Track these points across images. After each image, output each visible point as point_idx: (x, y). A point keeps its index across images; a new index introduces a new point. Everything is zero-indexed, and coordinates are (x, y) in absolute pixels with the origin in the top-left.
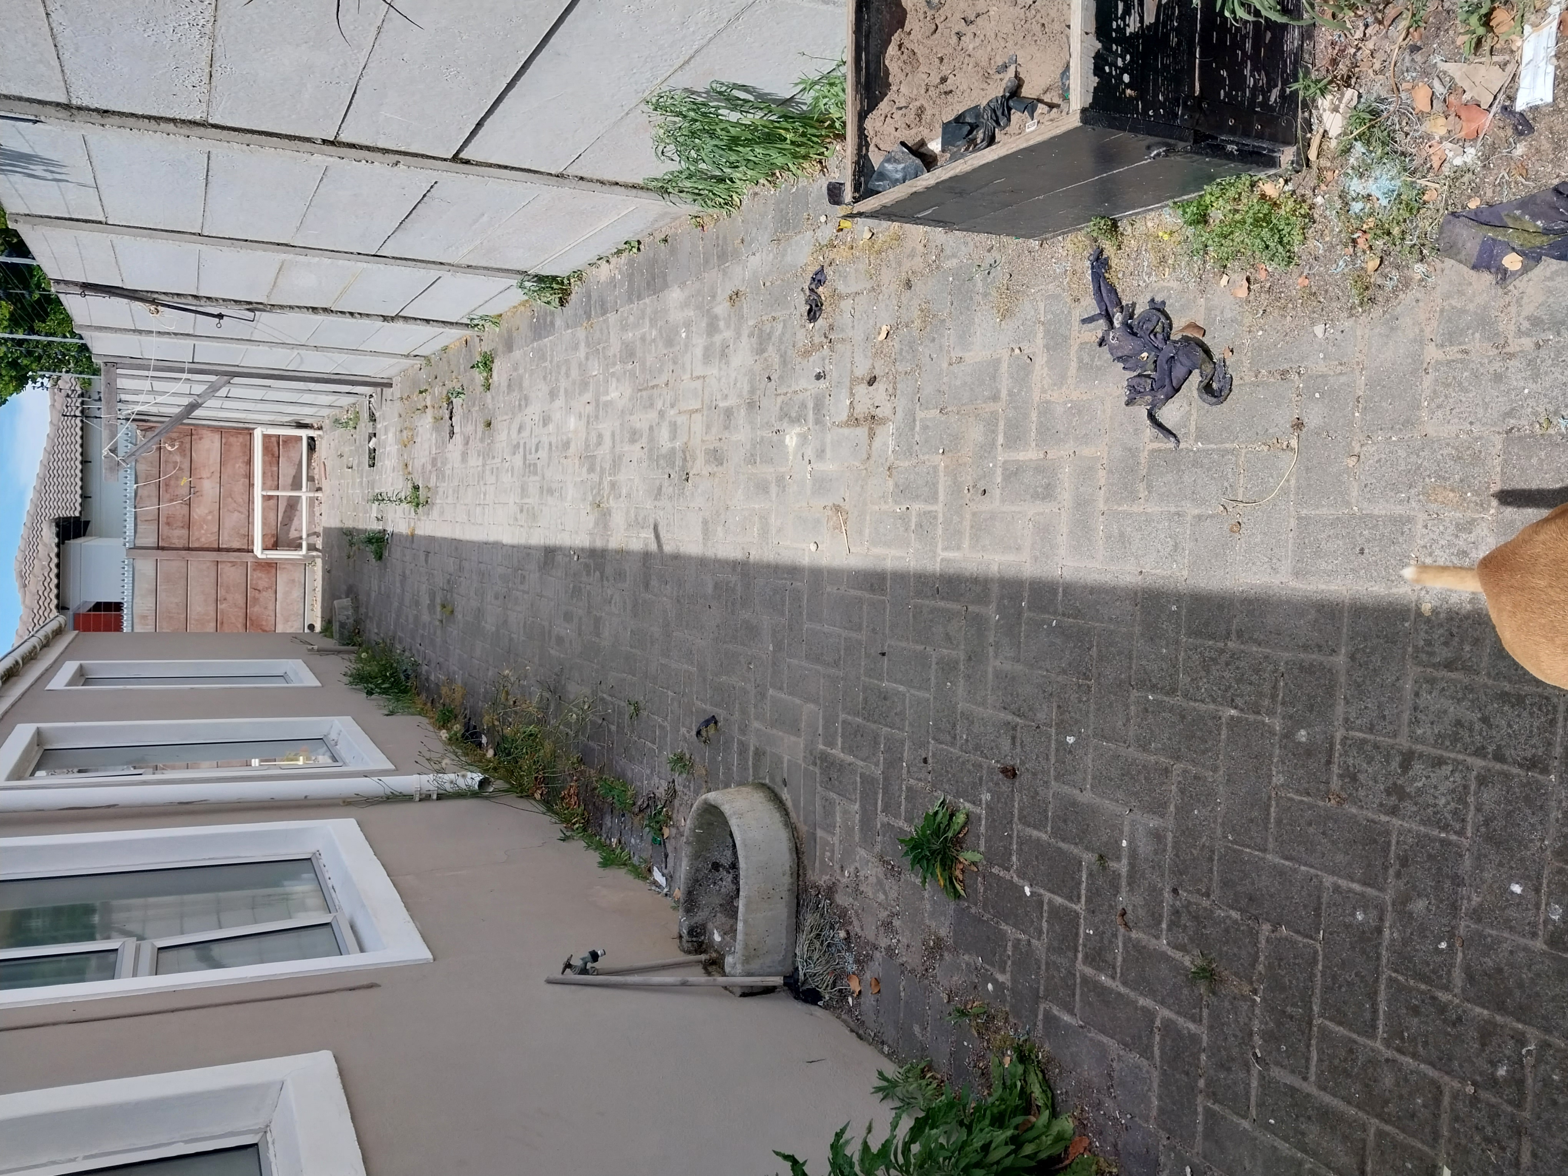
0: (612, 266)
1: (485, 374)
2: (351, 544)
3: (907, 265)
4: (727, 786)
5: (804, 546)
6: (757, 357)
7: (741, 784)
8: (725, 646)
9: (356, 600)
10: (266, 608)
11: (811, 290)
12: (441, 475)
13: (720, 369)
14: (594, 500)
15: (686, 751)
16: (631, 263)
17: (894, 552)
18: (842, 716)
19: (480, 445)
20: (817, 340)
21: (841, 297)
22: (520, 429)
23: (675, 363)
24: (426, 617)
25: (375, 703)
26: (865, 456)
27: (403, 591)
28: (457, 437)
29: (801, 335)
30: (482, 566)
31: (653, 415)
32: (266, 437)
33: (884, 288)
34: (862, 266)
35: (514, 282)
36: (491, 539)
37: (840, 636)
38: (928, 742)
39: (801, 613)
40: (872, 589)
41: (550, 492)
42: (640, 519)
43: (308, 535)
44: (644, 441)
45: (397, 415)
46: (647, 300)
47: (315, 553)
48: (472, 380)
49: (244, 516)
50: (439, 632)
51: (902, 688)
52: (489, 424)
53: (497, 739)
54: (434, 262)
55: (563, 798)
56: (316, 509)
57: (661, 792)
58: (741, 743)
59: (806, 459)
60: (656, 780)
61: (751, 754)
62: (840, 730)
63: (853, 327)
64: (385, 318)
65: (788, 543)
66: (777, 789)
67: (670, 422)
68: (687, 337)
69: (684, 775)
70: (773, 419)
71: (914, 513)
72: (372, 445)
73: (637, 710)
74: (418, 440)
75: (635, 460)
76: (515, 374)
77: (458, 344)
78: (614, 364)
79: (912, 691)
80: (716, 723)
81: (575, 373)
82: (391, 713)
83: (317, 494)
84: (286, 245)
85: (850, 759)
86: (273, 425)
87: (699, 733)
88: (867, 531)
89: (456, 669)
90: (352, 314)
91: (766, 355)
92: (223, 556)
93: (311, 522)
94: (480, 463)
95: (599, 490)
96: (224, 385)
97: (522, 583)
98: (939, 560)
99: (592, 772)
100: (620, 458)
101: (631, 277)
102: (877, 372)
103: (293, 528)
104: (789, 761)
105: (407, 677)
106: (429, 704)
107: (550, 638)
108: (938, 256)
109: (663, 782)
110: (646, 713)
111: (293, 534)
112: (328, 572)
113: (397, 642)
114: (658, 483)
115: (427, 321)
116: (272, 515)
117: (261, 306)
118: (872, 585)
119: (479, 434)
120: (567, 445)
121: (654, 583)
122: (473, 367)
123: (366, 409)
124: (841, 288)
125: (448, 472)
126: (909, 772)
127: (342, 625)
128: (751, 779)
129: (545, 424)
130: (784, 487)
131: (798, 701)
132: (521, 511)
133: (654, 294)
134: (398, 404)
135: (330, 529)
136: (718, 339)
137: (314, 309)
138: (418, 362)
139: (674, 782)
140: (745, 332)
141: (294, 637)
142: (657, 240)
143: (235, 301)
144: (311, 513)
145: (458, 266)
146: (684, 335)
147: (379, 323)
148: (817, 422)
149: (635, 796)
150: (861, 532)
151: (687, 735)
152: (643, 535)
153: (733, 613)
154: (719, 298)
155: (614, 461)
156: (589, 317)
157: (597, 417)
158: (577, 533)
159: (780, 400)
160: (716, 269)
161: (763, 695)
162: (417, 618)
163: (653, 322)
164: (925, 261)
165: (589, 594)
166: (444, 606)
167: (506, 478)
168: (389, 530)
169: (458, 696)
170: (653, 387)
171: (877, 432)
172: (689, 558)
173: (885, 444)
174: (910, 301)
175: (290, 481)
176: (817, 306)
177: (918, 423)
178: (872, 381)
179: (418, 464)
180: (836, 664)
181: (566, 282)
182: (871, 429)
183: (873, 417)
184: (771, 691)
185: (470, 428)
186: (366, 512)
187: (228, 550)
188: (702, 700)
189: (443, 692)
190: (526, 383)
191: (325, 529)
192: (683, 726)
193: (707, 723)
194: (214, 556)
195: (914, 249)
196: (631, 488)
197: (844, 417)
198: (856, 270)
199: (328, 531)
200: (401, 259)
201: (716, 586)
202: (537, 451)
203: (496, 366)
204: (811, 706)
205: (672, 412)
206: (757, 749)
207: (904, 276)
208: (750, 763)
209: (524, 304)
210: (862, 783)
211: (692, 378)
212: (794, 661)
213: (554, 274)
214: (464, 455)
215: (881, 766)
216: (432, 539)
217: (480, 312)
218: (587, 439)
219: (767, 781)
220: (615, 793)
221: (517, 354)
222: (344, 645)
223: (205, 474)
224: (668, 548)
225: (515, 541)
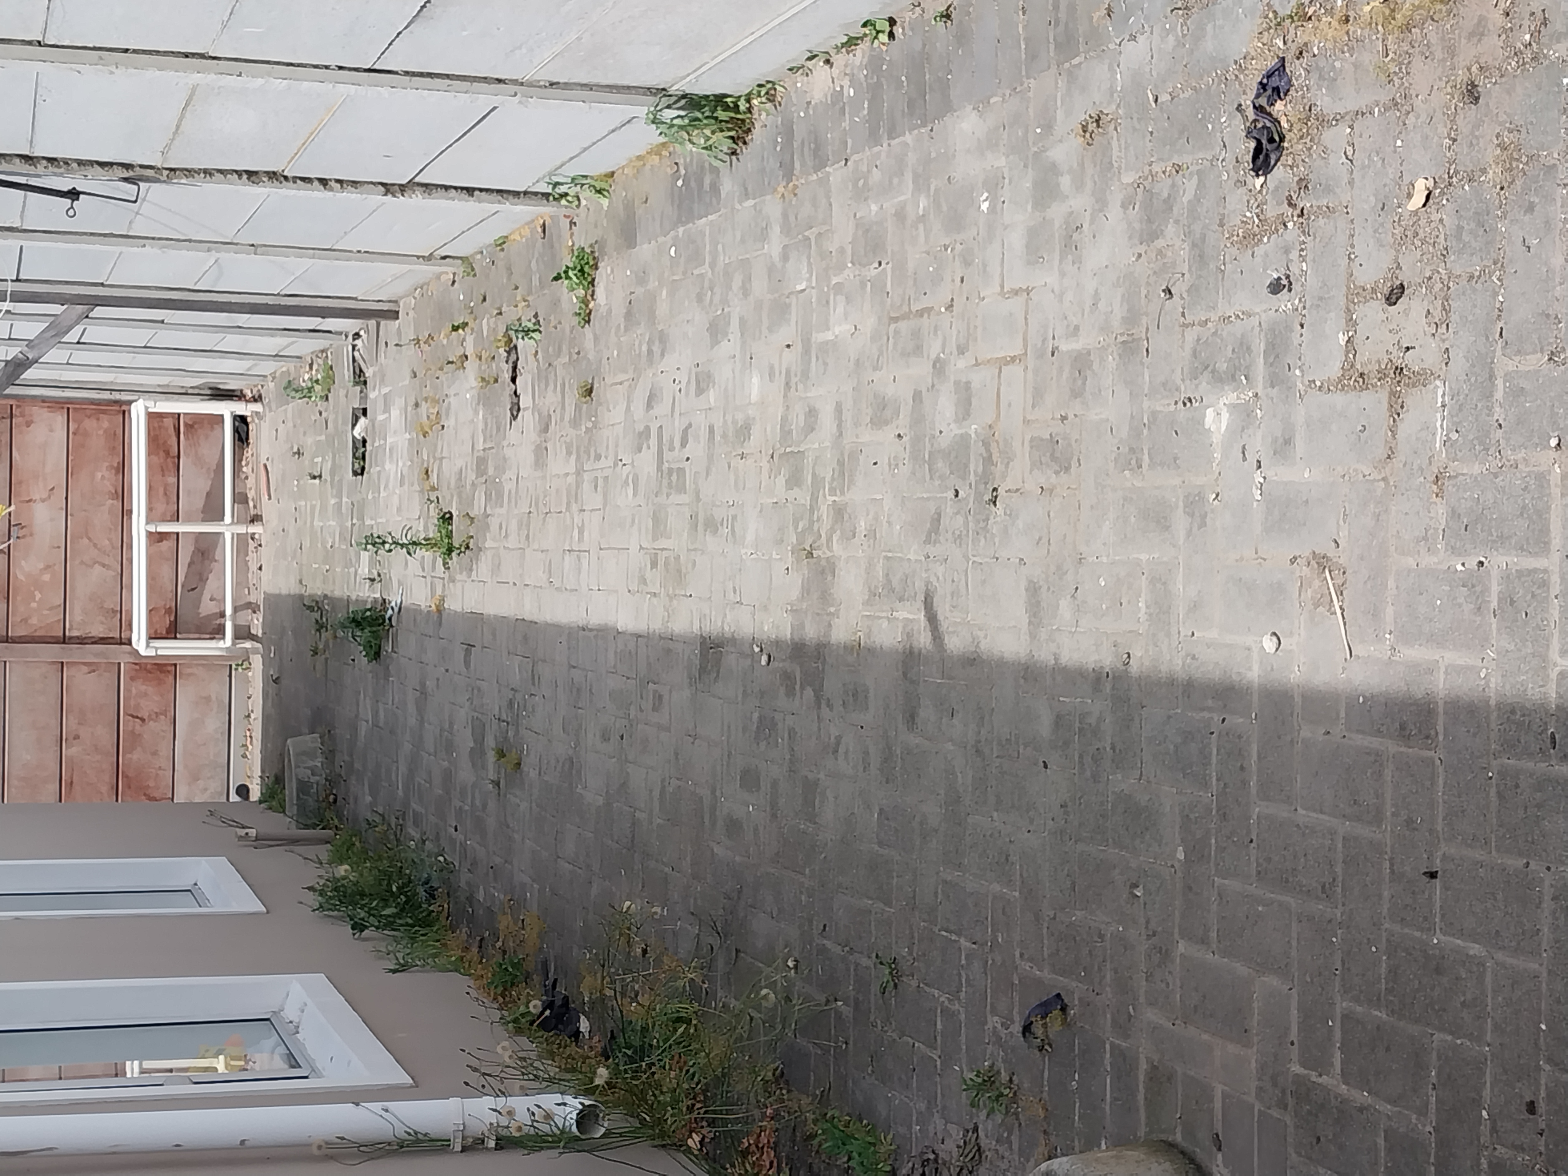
0: (835, 71)
1: (581, 292)
2: (320, 627)
3: (1467, 53)
4: (1090, 1144)
5: (1249, 640)
6: (1142, 249)
7: (1121, 1142)
8: (1080, 847)
9: (329, 737)
10: (155, 753)
11: (1258, 109)
12: (495, 494)
13: (1063, 274)
14: (800, 542)
15: (1000, 1065)
16: (875, 63)
17: (1450, 657)
18: (1342, 1005)
19: (572, 432)
20: (1271, 211)
21: (1323, 122)
22: (651, 401)
23: (967, 263)
24: (465, 774)
25: (369, 945)
26: (1382, 452)
27: (422, 722)
28: (526, 416)
29: (1236, 200)
30: (576, 674)
31: (921, 369)
32: (153, 418)
33: (1418, 102)
34: (1368, 58)
35: (642, 111)
36: (595, 619)
37: (1333, 833)
38: (1538, 1068)
39: (1245, 783)
40: (1403, 734)
41: (712, 526)
42: (895, 582)
43: (236, 609)
44: (902, 424)
45: (408, 374)
46: (908, 138)
47: (248, 645)
48: (556, 303)
49: (112, 574)
50: (492, 805)
51: (1475, 949)
52: (590, 392)
53: (610, 1025)
54: (485, 79)
55: (745, 1154)
56: (252, 557)
57: (949, 1150)
58: (1119, 1054)
59: (1252, 459)
60: (938, 1122)
61: (1142, 1078)
62: (1338, 1035)
63: (1351, 183)
64: (388, 188)
65: (1213, 634)
66: (1200, 1155)
67: (957, 383)
68: (992, 209)
69: (999, 1118)
70: (1177, 377)
71: (1495, 573)
72: (358, 432)
73: (896, 975)
74: (450, 423)
75: (883, 461)
76: (640, 291)
77: (527, 232)
78: (842, 267)
79: (1500, 956)
80: (1064, 1009)
81: (760, 286)
82: (402, 968)
83: (252, 529)
84: (202, 56)
85: (1363, 1097)
86: (167, 393)
87: (1027, 1029)
88: (1390, 611)
89: (526, 879)
90: (324, 182)
91: (1160, 243)
92: (74, 653)
93: (240, 583)
94: (571, 468)
95: (812, 523)
96: (77, 323)
97: (654, 709)
98: (1554, 675)
99: (805, 1101)
100: (854, 455)
101: (875, 92)
102: (1405, 276)
103: (206, 596)
104: (1225, 1096)
105: (432, 895)
106: (475, 950)
107: (714, 823)
108: (1536, 34)
109: (953, 1129)
110: (914, 983)
111: (207, 607)
112: (274, 681)
113: (410, 823)
114: (932, 508)
115: (470, 191)
116: (166, 571)
117: (150, 173)
118: (1403, 727)
119: (570, 410)
120: (744, 431)
121: (927, 712)
122: (557, 278)
123: (347, 362)
124: (1324, 102)
125: (509, 486)
126: (1494, 1130)
127: (303, 787)
128: (1142, 1132)
129: (700, 391)
130: (1204, 517)
131: (1242, 969)
132: (654, 565)
133: (924, 125)
134: (410, 351)
135: (279, 596)
136: (1057, 212)
137: (251, 174)
138: (448, 270)
139: (976, 1129)
140: (1116, 198)
141: (212, 811)
142: (930, 14)
143: (102, 164)
144: (241, 566)
145: (530, 85)
146: (985, 206)
147: (377, 198)
148: (1273, 381)
149: (896, 1154)
150: (1375, 614)
151: (1003, 1033)
152: (902, 614)
153: (1095, 778)
154: (1059, 129)
155: (840, 463)
156: (789, 175)
157: (805, 375)
158: (765, 608)
159: (1191, 335)
160: (1054, 69)
161: (1164, 954)
162: (448, 777)
163: (921, 183)
164: (1507, 45)
165: (792, 733)
166: (501, 754)
167: (625, 499)
168: (394, 600)
169: (531, 934)
170: (920, 313)
171: (1408, 402)
172: (1001, 664)
173: (1429, 427)
174: (1476, 127)
175: (200, 503)
176: (1271, 140)
177: (1499, 382)
178: (1395, 295)
179: (449, 469)
180: (1326, 891)
181: (743, 106)
182: (1393, 394)
183: (1399, 370)
184: (1182, 947)
185: (551, 399)
186: (348, 564)
187: (81, 641)
188: (1031, 960)
189: (502, 926)
190: (662, 309)
191: (268, 597)
192: (994, 1012)
193: (1044, 1009)
194: (53, 652)
195: (1482, 20)
196: (876, 519)
197: (1334, 370)
198: (1356, 66)
199: (273, 601)
200: (421, 75)
201: (1059, 721)
202: (684, 444)
203: (602, 276)
204: (1273, 981)
205: (961, 363)
206: (1155, 1068)
207: (1461, 76)
208: (1141, 1097)
209: (657, 150)
210: (1389, 1150)
211: (1002, 293)
212: (1233, 885)
213: (719, 91)
214: (541, 453)
215: (1432, 1116)
216: (477, 619)
217: (572, 170)
218: (784, 419)
219: (1178, 1138)
220: (854, 1147)
221: (644, 250)
222: (307, 827)
223: (38, 492)
224: (955, 643)
225: (641, 626)
